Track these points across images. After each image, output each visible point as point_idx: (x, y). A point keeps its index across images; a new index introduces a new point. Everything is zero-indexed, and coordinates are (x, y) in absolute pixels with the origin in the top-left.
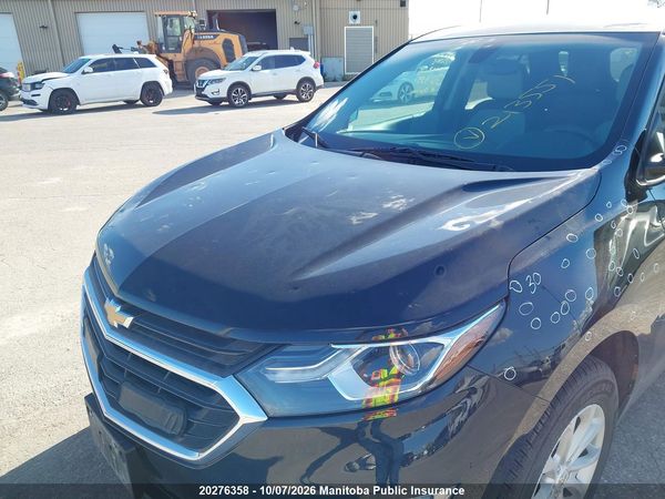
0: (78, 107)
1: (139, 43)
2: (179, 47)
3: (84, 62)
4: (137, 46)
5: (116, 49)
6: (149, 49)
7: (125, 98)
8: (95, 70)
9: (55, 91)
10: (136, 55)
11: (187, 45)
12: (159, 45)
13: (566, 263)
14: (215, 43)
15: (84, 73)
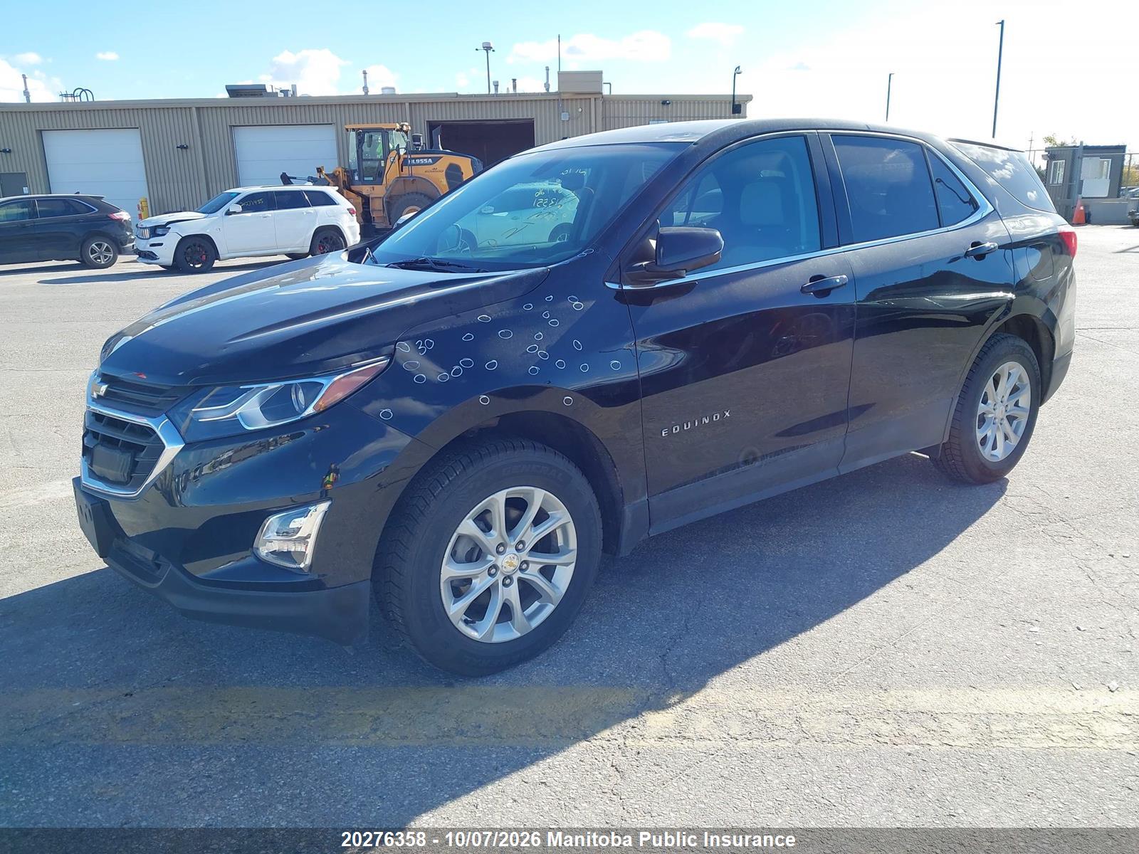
0: (217, 264)
1: (319, 170)
2: (379, 175)
3: (231, 197)
4: (316, 175)
5: (286, 180)
6: (333, 179)
7: (289, 250)
8: (245, 209)
9: (184, 239)
10: (309, 187)
11: (392, 172)
12: (349, 173)
13: (469, 337)
14: (435, 170)
15: (228, 213)
